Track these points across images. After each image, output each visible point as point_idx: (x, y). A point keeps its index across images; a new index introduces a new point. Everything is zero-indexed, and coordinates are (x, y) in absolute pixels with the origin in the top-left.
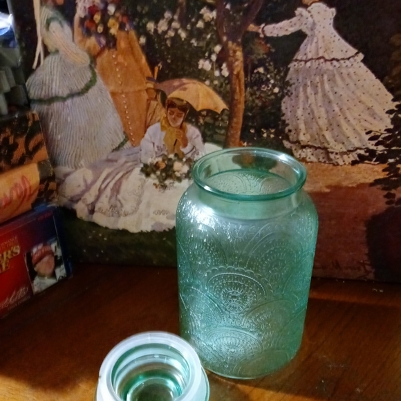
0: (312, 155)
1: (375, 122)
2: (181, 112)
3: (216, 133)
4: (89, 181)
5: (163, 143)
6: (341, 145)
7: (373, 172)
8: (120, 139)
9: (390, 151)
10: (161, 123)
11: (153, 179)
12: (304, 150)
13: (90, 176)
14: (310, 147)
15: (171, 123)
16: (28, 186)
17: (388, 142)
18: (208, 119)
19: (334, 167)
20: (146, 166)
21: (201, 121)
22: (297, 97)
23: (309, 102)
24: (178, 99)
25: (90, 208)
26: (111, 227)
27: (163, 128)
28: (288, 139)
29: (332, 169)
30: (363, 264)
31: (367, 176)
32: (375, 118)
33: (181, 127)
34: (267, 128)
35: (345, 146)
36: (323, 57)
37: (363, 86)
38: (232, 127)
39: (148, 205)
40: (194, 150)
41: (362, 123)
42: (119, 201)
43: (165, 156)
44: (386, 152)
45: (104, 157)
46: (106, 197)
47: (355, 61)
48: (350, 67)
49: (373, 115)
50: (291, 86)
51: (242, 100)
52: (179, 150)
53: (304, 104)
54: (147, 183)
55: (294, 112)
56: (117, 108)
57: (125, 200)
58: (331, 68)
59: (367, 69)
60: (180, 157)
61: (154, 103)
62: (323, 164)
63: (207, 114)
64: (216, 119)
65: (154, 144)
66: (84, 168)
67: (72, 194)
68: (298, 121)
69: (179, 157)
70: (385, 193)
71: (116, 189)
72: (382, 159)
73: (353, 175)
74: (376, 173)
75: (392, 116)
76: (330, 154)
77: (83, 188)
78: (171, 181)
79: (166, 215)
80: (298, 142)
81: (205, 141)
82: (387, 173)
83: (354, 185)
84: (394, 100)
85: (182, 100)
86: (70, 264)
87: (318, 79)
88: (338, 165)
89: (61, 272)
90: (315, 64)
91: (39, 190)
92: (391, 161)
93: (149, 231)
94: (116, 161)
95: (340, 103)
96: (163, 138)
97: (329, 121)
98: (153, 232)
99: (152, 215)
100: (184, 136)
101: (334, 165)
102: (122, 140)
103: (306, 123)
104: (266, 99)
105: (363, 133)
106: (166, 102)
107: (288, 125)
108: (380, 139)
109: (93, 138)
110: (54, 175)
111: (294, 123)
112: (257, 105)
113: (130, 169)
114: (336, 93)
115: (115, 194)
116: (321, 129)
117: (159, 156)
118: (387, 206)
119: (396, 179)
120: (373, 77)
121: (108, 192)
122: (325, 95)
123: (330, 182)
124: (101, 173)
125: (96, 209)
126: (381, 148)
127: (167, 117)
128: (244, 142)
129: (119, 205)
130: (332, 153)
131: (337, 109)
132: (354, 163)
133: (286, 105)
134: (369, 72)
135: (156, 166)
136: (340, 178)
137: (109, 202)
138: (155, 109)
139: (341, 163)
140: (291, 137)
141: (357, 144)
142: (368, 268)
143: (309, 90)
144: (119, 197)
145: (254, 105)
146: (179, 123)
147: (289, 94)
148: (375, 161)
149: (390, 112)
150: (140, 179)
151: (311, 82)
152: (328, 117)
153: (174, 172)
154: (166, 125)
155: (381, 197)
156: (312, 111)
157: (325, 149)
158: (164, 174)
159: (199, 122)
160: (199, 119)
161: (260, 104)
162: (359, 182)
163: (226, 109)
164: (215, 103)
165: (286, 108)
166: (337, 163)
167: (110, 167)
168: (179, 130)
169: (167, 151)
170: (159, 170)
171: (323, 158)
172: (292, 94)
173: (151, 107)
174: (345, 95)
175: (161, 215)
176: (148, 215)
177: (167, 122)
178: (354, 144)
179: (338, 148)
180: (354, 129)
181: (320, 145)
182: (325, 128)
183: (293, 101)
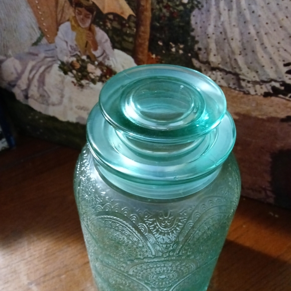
0: (223, 79)
2: (88, 13)
3: (124, 40)
4: (19, 71)
5: (75, 43)
6: (254, 74)
7: (286, 108)
10: (71, 22)
12: (214, 72)
13: (18, 65)
14: (221, 70)
15: (80, 24)
18: (116, 24)
19: (245, 96)
20: (62, 63)
21: (109, 25)
22: (209, 11)
23: (222, 19)
25: (25, 93)
26: (43, 112)
27: (73, 28)
28: (197, 58)
29: (242, 97)
30: (265, 189)
31: (279, 110)
33: (90, 29)
34: (175, 43)
35: (259, 75)
37: (287, 8)
38: (140, 36)
40: (105, 55)
41: (280, 53)
42: (46, 91)
43: (79, 56)
46: (35, 86)
51: (149, 6)
52: (90, 52)
53: (216, 21)
55: (204, 28)
60: (93, 59)
62: (233, 90)
63: (114, 17)
64: (123, 25)
65: (67, 42)
66: (13, 58)
68: (209, 40)
71: (42, 82)
73: (264, 107)
76: (242, 82)
77: (16, 75)
78: (87, 82)
79: (86, 112)
80: (207, 63)
81: (114, 47)
83: (264, 117)
88: (249, 94)
94: (37, 55)
95: (257, 26)
96: (74, 38)
97: (243, 44)
99: (75, 109)
100: (94, 38)
101: (245, 93)
102: (38, 35)
103: (217, 43)
104: (174, 9)
105: (281, 64)
107: (197, 42)
111: (205, 41)
112: (164, 16)
113: (50, 64)
114: (253, 12)
115: (42, 85)
116: (233, 53)
117: (74, 56)
122: (240, 13)
125: (29, 95)
127: (75, 17)
128: (153, 54)
129: (46, 95)
130: (244, 80)
131: (253, 32)
132: (266, 95)
133: (196, 19)
135: (72, 66)
136: (248, 108)
137: (38, 91)
138: (63, 7)
140: (200, 56)
141: (272, 75)
142: (269, 193)
143: (222, 5)
144: (46, 88)
145: (162, 15)
146: (87, 25)
147: (199, 7)
150: (60, 75)
152: (242, 39)
154: (76, 25)
156: (224, 30)
157: (236, 75)
158: (80, 74)
159: (107, 26)
160: (106, 22)
161: (168, 14)
162: (269, 115)
163: (133, 15)
164: (121, 8)
165: (196, 23)
166: (248, 91)
167: (33, 60)
168: (88, 32)
169: (80, 52)
170: (75, 69)
171: (234, 84)
172: (202, 6)
173: (59, 5)
174: (264, 17)
175: (82, 111)
176: (71, 109)
177: (76, 21)
178: (268, 75)
179: (251, 76)
180: (271, 58)
181: (230, 70)
182: (237, 52)
183: (204, 16)
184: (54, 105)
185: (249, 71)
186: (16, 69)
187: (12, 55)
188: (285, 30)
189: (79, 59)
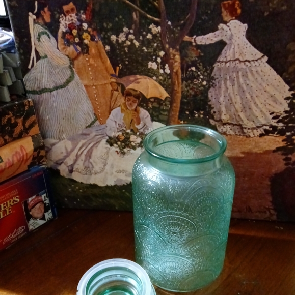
0: (231, 129)
1: (277, 106)
2: (135, 99)
3: (161, 114)
4: (69, 150)
5: (123, 121)
6: (252, 123)
7: (275, 142)
8: (91, 118)
9: (287, 127)
10: (121, 107)
11: (115, 148)
12: (225, 126)
14: (229, 124)
15: (128, 107)
16: (25, 153)
17: (286, 120)
18: (156, 105)
19: (247, 139)
20: (110, 138)
21: (150, 106)
23: (229, 92)
24: (134, 90)
25: (70, 168)
26: (85, 182)
27: (122, 111)
28: (213, 118)
29: (245, 140)
30: (269, 209)
31: (270, 145)
32: (276, 103)
33: (136, 110)
34: (198, 111)
35: (255, 123)
36: (238, 59)
37: (267, 80)
38: (172, 110)
39: (112, 167)
40: (145, 126)
41: (267, 107)
42: (91, 163)
43: (124, 131)
44: (284, 128)
45: (80, 132)
46: (82, 160)
47: (262, 62)
48: (258, 67)
49: (275, 101)
50: (215, 80)
51: (180, 90)
52: (134, 126)
53: (225, 93)
54: (111, 151)
56: (89, 97)
57: (95, 162)
58: (244, 67)
59: (271, 68)
61: (116, 93)
63: (154, 100)
64: (161, 104)
65: (116, 122)
66: (66, 140)
67: (57, 159)
68: (221, 106)
69: (134, 132)
70: (284, 157)
71: (89, 155)
72: (281, 132)
73: (261, 144)
74: (277, 143)
75: (289, 101)
76: (244, 129)
77: (65, 154)
78: (129, 149)
79: (124, 174)
80: (220, 120)
81: (153, 120)
82: (286, 142)
83: (262, 152)
84: (290, 90)
85: (136, 91)
86: (55, 209)
87: (235, 75)
88: (250, 137)
89: (49, 215)
90: (233, 64)
91: (33, 156)
92: (288, 134)
93: (113, 184)
94: (89, 135)
96: (122, 118)
97: (243, 105)
98: (115, 186)
99: (115, 173)
100: (138, 116)
101: (247, 137)
102: (93, 120)
103: (226, 107)
104: (197, 89)
105: (268, 114)
106: (125, 92)
107: (213, 108)
108: (280, 118)
109: (72, 118)
110: (44, 145)
111: (218, 107)
112: (190, 94)
113: (99, 140)
114: (248, 85)
115: (88, 158)
116: (237, 111)
117: (120, 131)
118: (286, 167)
119: (292, 147)
120: (275, 73)
121: (83, 157)
122: (240, 86)
123: (243, 150)
124: (78, 143)
125: (74, 169)
126: (281, 124)
127: (125, 103)
128: (181, 121)
129: (91, 166)
130: (245, 128)
131: (249, 97)
132: (261, 135)
133: (211, 94)
134: (272, 70)
135: (118, 138)
136: (250, 147)
137: (84, 164)
138: (117, 97)
139: (252, 135)
140: (215, 117)
141: (264, 122)
142: (272, 211)
143: (228, 83)
144: (91, 160)
145: (189, 94)
146: (134, 107)
147: (214, 86)
148: (277, 134)
149: (287, 98)
150: (106, 148)
151: (230, 77)
152: (242, 102)
153: (131, 142)
154: (125, 109)
155: (281, 160)
156: (231, 98)
157: (240, 125)
158: (123, 144)
159: (149, 106)
160: (149, 104)
161: (193, 93)
162: (265, 150)
163: (168, 97)
164: (160, 93)
165: (212, 96)
166: (249, 135)
167: (84, 139)
168: (134, 112)
169: (125, 127)
170: (119, 141)
171: (239, 132)
172: (216, 86)
173: (114, 96)
174: (254, 87)
175: (121, 174)
176: (112, 174)
177: (125, 106)
178: (261, 122)
179: (250, 124)
180: (261, 111)
181: (236, 123)
182: (240, 110)
183: (217, 91)
184: (96, 174)
185: (248, 121)
186: (66, 149)
187: (65, 138)
188: (268, 92)
189: (124, 133)
